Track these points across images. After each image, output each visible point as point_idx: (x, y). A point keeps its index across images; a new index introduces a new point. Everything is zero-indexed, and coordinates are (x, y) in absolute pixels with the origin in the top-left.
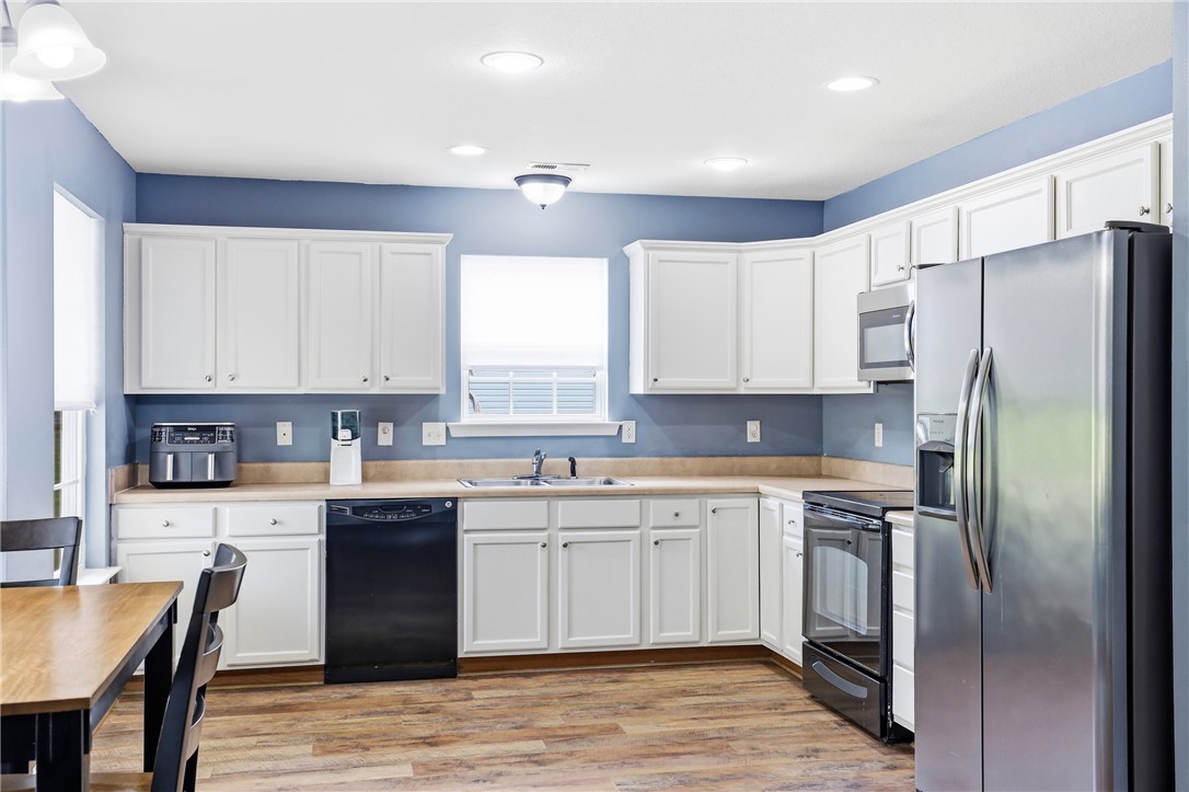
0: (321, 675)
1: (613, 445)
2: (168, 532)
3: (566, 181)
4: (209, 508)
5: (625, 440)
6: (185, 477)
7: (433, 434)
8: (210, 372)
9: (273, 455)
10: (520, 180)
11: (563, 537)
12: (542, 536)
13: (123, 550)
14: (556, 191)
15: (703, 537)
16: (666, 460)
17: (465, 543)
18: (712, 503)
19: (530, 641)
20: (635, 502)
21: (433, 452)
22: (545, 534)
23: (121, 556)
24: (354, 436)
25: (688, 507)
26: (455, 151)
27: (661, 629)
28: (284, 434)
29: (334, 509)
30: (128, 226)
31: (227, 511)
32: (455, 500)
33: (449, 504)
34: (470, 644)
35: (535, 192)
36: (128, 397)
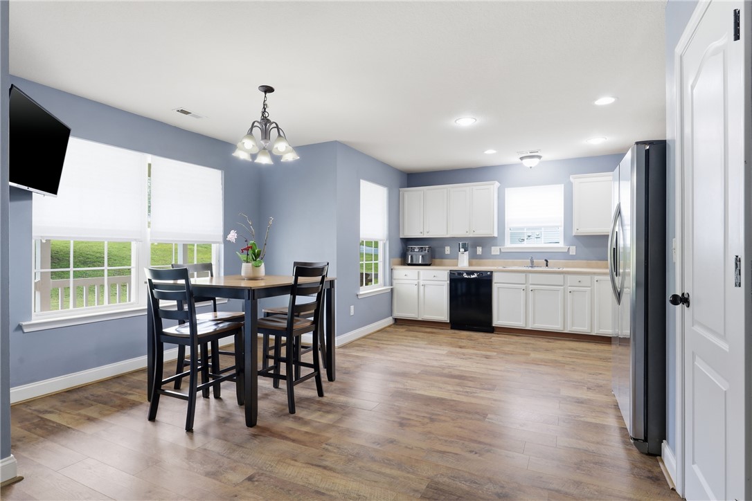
0: (450, 326)
1: (566, 256)
2: (405, 277)
3: (539, 157)
4: (417, 271)
5: (571, 254)
6: (414, 262)
7: (495, 250)
8: (422, 231)
9: (443, 257)
10: (522, 158)
11: (531, 287)
12: (523, 287)
13: (395, 282)
14: (535, 162)
15: (592, 291)
16: (589, 262)
17: (495, 287)
18: (597, 278)
19: (519, 324)
20: (562, 276)
21: (495, 257)
22: (524, 286)
23: (394, 284)
24: (465, 251)
25: (586, 279)
26: (486, 152)
27: (573, 325)
28: (448, 250)
29: (452, 273)
30: (401, 189)
31: (421, 272)
32: (492, 272)
33: (489, 273)
34: (496, 322)
35: (527, 163)
36: (402, 239)
